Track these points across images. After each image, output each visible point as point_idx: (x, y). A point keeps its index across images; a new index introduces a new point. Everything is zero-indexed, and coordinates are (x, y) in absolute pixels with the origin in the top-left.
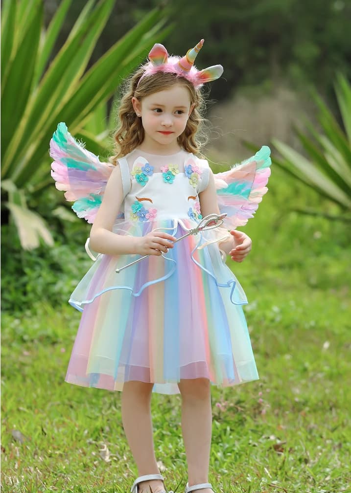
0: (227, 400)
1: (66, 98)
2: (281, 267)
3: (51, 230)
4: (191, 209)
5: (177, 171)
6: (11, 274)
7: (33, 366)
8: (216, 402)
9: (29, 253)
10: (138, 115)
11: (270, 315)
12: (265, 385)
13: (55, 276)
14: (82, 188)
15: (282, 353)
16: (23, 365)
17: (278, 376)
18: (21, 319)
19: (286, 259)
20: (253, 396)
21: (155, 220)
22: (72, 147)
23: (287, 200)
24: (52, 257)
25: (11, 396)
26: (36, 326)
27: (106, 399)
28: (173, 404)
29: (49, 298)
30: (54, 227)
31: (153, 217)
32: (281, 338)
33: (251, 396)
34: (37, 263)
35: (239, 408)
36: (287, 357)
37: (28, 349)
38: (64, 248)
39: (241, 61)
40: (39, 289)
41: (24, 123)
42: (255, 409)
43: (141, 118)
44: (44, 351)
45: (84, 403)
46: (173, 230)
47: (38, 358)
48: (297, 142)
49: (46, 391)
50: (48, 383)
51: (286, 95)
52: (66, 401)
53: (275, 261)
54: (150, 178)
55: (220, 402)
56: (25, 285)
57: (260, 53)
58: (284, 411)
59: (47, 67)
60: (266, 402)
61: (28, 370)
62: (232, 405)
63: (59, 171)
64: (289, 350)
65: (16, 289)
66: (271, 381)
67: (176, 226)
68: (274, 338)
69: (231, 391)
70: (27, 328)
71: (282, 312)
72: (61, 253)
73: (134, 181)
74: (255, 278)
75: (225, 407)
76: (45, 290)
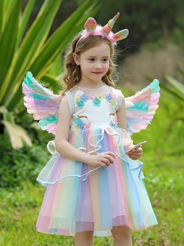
0: (142, 238)
1: (36, 55)
2: (173, 154)
3: (30, 137)
4: (111, 122)
5: (102, 98)
6: (7, 165)
7: (22, 222)
8: (136, 240)
9: (17, 151)
10: (78, 64)
11: (167, 184)
12: (166, 228)
13: (34, 165)
14: (44, 111)
15: (176, 208)
16: (16, 221)
17: (174, 222)
18: (14, 192)
19: (176, 150)
20: (159, 236)
21: (90, 129)
22: (36, 86)
23: (175, 113)
24: (31, 153)
25: (9, 240)
26: (23, 196)
27: (68, 240)
28: (109, 242)
29: (30, 179)
30: (32, 135)
31: (89, 127)
32: (175, 199)
33: (158, 235)
34: (23, 158)
35: (151, 243)
36: (179, 210)
37: (19, 211)
38: (39, 147)
39: (144, 27)
40: (24, 173)
41: (11, 71)
42: (160, 243)
43: (79, 66)
44: (29, 211)
45: (54, 243)
46: (101, 136)
47: (25, 216)
48: (180, 76)
49: (31, 236)
50: (32, 231)
51: (172, 47)
52: (44, 243)
53: (170, 151)
54: (85, 103)
55: (138, 240)
56: (15, 171)
57: (155, 22)
58: (178, 244)
59: (24, 35)
60: (167, 239)
61: (19, 224)
62: (146, 241)
63: (28, 102)
64: (180, 206)
65: (10, 174)
66: (169, 225)
67: (103, 133)
68: (171, 198)
69: (145, 233)
70: (17, 198)
71: (175, 182)
72: (37, 151)
73: (76, 105)
74: (157, 162)
75: (142, 242)
76: (28, 174)
